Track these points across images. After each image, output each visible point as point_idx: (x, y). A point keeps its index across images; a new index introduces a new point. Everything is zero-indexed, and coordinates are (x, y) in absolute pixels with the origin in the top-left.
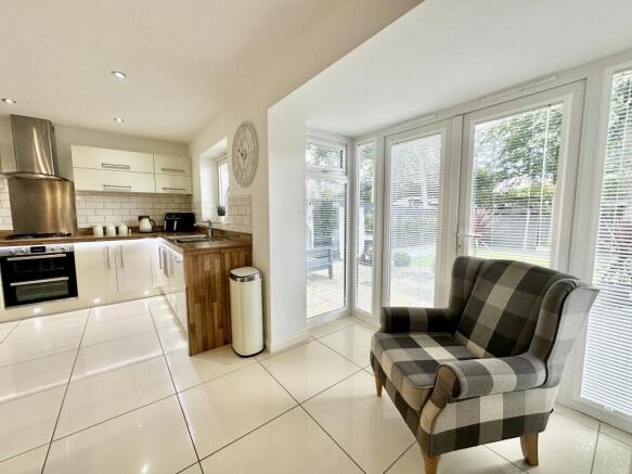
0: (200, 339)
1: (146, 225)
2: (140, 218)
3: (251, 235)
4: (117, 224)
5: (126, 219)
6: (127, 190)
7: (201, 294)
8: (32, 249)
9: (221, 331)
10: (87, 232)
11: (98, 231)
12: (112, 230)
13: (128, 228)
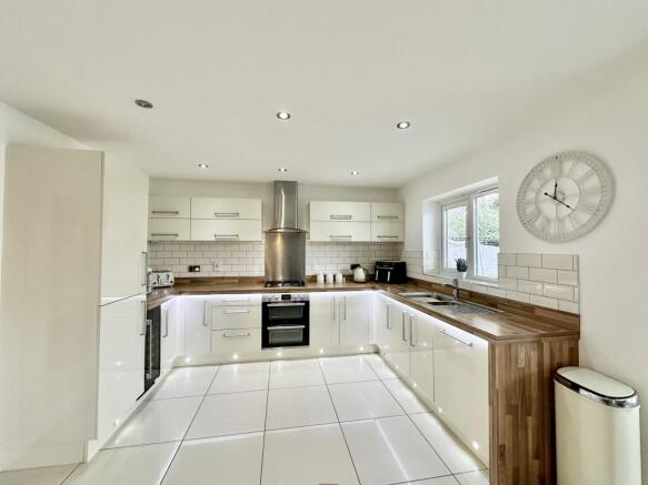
0: (511, 472)
1: (360, 274)
2: (354, 267)
3: (578, 316)
4: (335, 272)
5: (341, 267)
6: (347, 240)
7: (513, 402)
8: (283, 296)
9: (536, 462)
10: (314, 279)
11: (321, 279)
12: (330, 279)
13: (344, 276)
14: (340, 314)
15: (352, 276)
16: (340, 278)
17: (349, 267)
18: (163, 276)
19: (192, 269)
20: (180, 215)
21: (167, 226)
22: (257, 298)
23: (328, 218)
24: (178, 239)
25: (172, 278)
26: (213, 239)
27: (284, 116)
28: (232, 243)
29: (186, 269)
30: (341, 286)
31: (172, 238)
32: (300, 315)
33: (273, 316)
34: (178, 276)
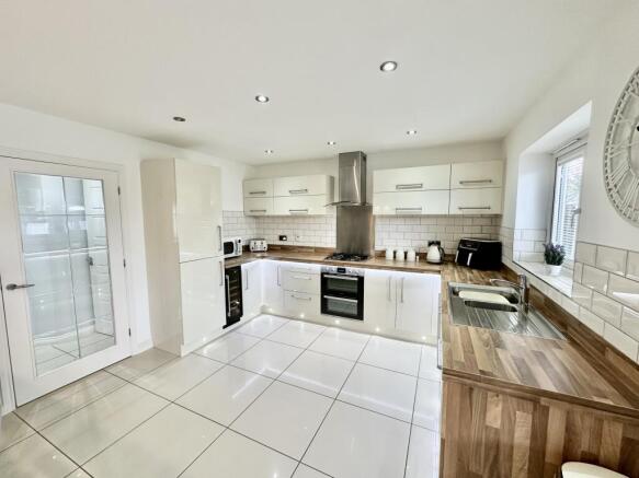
1: (434, 254)
2: (430, 244)
4: (407, 249)
5: (416, 244)
6: (418, 212)
8: (338, 269)
10: (382, 255)
11: (390, 255)
12: (400, 255)
13: (417, 254)
14: (397, 295)
15: (426, 255)
16: (412, 255)
17: (426, 243)
18: (259, 243)
19: (281, 238)
20: (267, 195)
21: (259, 204)
22: (317, 268)
23: (394, 189)
24: (266, 214)
25: (265, 245)
26: (288, 213)
27: (262, 99)
28: (304, 217)
29: (277, 238)
31: (262, 213)
32: (355, 289)
33: (331, 287)
34: (271, 243)
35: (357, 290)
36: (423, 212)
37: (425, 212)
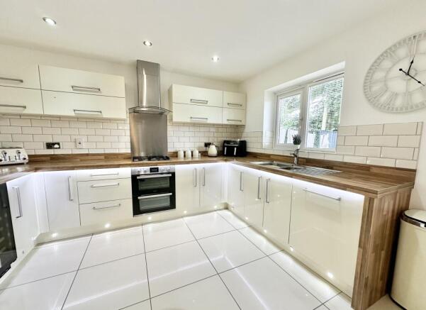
1: (213, 150)
2: (207, 145)
3: (413, 171)
4: (192, 149)
5: (197, 145)
6: (204, 121)
8: (151, 169)
10: (175, 155)
11: (181, 154)
12: (189, 154)
13: (200, 152)
14: (200, 180)
15: (206, 152)
16: (197, 153)
17: (203, 145)
18: (12, 152)
19: (50, 146)
20: (26, 84)
22: (126, 172)
23: (189, 102)
24: (26, 111)
25: (24, 155)
26: (73, 114)
29: (42, 146)
30: (197, 159)
31: (18, 110)
32: (166, 184)
33: (142, 187)
34: (33, 153)
35: (170, 184)
36: (209, 122)
37: (210, 121)
